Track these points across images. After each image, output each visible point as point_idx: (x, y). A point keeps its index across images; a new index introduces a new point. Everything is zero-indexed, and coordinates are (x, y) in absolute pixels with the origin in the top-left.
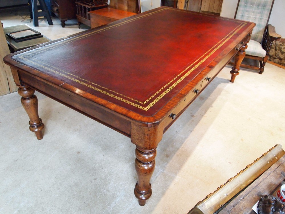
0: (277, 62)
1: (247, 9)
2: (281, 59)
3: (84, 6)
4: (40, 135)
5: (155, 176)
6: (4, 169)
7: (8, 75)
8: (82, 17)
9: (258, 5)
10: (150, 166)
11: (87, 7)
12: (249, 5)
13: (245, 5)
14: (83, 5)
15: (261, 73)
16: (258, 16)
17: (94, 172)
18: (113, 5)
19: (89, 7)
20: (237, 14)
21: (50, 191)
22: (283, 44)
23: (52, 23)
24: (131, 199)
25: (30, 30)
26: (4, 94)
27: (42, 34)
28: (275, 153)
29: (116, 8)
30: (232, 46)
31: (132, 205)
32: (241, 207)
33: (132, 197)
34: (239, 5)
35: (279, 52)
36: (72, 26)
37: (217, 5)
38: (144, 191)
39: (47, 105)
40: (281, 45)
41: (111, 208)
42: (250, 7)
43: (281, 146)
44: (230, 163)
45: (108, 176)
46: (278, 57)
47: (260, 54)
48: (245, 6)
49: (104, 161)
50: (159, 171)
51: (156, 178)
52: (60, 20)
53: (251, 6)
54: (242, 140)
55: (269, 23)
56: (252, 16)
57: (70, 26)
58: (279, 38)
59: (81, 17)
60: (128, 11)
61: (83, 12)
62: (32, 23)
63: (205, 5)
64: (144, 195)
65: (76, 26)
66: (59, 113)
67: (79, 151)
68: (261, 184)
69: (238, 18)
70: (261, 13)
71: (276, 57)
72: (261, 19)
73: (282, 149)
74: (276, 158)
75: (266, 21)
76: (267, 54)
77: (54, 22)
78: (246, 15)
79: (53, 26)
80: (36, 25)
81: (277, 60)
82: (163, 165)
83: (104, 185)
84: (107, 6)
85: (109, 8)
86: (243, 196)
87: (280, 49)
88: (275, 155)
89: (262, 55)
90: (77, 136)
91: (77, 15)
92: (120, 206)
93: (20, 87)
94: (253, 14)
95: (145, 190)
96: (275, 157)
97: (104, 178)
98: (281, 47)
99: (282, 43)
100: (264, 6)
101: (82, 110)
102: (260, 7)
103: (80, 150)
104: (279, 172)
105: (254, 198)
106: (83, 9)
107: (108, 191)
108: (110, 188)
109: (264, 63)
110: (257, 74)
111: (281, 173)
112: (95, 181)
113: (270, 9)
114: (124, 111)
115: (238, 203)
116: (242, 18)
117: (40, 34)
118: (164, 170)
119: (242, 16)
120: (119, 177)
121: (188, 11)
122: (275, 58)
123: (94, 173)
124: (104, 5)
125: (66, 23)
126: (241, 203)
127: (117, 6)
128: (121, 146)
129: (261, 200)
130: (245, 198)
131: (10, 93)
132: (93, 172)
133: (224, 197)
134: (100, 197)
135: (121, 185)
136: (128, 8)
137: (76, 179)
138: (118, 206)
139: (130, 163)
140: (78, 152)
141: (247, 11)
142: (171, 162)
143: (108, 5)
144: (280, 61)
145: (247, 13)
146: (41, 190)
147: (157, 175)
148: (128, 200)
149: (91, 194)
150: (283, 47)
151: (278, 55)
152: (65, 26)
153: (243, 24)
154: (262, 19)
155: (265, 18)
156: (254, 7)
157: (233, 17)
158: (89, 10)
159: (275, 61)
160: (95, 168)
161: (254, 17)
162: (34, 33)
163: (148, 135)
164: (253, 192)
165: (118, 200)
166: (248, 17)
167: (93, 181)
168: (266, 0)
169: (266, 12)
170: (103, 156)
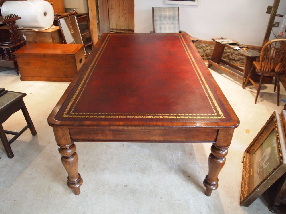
1: (163, 22)
5: (197, 171)
9: (170, 18)
12: (162, 19)
16: (172, 26)
17: (155, 193)
19: (8, 48)
20: (155, 27)
24: (199, 196)
27: (6, 89)
31: (203, 200)
38: (214, 182)
41: (194, 210)
42: (164, 20)
45: (168, 190)
48: (160, 20)
49: (152, 181)
50: (196, 167)
51: (199, 172)
55: (181, 29)
56: (167, 26)
58: (197, 40)
60: (53, 43)
64: (213, 186)
67: (125, 185)
69: (158, 31)
70: (173, 23)
72: (174, 28)
75: (178, 28)
78: (163, 27)
82: (194, 162)
83: (172, 198)
88: (279, 118)
90: (109, 174)
92: (197, 205)
94: (167, 25)
97: (166, 193)
100: (174, 17)
102: (171, 19)
103: (125, 183)
107: (179, 200)
108: (178, 197)
112: (163, 199)
113: (178, 19)
116: (160, 30)
117: (4, 90)
118: (198, 165)
119: (160, 28)
120: (176, 187)
123: (155, 194)
124: (22, 42)
127: (37, 41)
128: (153, 163)
132: (153, 194)
134: (178, 208)
135: (183, 191)
136: (53, 40)
137: (147, 207)
139: (173, 172)
141: (162, 24)
142: (197, 157)
143: (25, 41)
145: (163, 25)
147: (198, 170)
148: (198, 198)
149: (170, 210)
154: (175, 27)
155: (177, 26)
156: (167, 19)
157: (152, 31)
160: (152, 190)
161: (169, 27)
165: (191, 202)
166: (165, 29)
167: (161, 200)
168: (174, 13)
169: (177, 22)
170: (148, 177)
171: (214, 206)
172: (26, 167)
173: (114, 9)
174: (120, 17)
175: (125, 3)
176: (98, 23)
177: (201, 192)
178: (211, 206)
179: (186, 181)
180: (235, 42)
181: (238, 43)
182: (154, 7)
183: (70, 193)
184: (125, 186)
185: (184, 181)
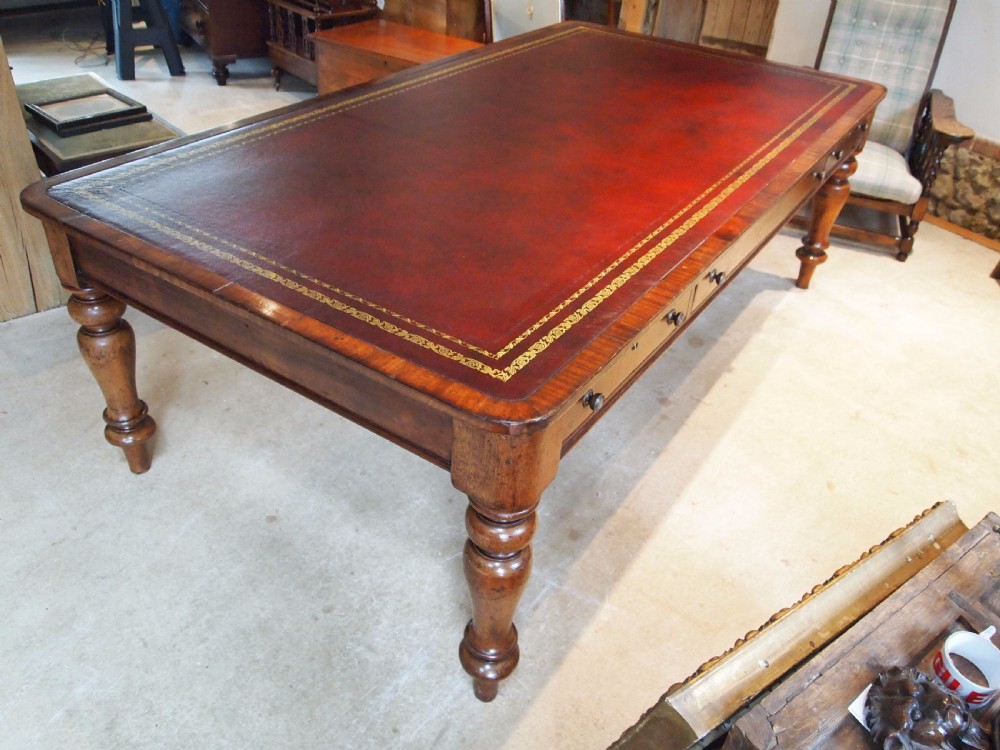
0: (960, 220)
1: (861, 36)
2: (972, 211)
3: (294, 13)
4: (141, 459)
5: (531, 601)
6: (18, 572)
7: (30, 248)
8: (288, 52)
9: (899, 24)
10: (515, 565)
11: (306, 15)
12: (865, 22)
13: (854, 20)
14: (291, 9)
15: (902, 255)
16: (898, 62)
17: (326, 585)
18: (396, 9)
19: (313, 17)
20: (826, 52)
21: (174, 646)
22: (981, 159)
23: (182, 68)
24: (449, 677)
25: (106, 96)
26: (14, 315)
27: (150, 110)
28: (931, 528)
29: (406, 22)
30: (802, 165)
31: (450, 697)
32: (811, 705)
33: (453, 673)
34: (834, 20)
35: (968, 185)
36: (253, 81)
37: (758, 17)
38: (492, 651)
39: (164, 356)
40: (973, 162)
41: (382, 707)
42: (872, 28)
43: (955, 508)
44: (786, 562)
45: (372, 600)
46: (964, 202)
47: (899, 192)
48: (854, 25)
49: (357, 548)
50: (543, 586)
51: (536, 608)
52: (210, 58)
53: (874, 24)
54: (830, 486)
55: (935, 85)
56: (876, 59)
57: (243, 81)
58: (968, 138)
59: (283, 50)
60: (448, 32)
61: (292, 32)
62: (113, 69)
63: (715, 18)
64: (491, 665)
65: (265, 81)
66: (207, 383)
67: (274, 514)
68: (880, 631)
69: (829, 66)
70: (908, 51)
71: (957, 204)
72: (907, 71)
73: (957, 516)
74: (937, 546)
75: (925, 79)
76: (925, 194)
77: (189, 65)
78: (856, 55)
79: (187, 78)
80: (127, 74)
81: (959, 214)
82: (559, 566)
83: (358, 630)
84: (375, 14)
85: (383, 23)
86: (820, 668)
87: (971, 178)
88: (931, 538)
89: (909, 196)
90: (267, 462)
91: (269, 43)
92: (411, 700)
93: (76, 293)
94: (878, 53)
95: (496, 648)
96: (932, 544)
97: (357, 607)
98: (974, 168)
99: (976, 157)
100: (920, 26)
101: (286, 375)
102: (905, 30)
103: (277, 511)
104: (942, 592)
105: (856, 676)
106: (291, 24)
107: (371, 649)
108: (378, 639)
109: (915, 224)
110: (890, 263)
111: (950, 595)
112: (328, 615)
113: (938, 39)
114: (431, 380)
115: (802, 690)
116: (841, 65)
117: (144, 109)
118: (561, 583)
119: (844, 58)
120: (409, 605)
122: (953, 208)
123: (323, 588)
124: (366, 9)
125: (231, 68)
126: (812, 691)
127: (410, 16)
128: (417, 499)
129: (877, 682)
130: (827, 674)
131: (37, 312)
132: (320, 584)
133: (758, 671)
134: (344, 670)
135: (416, 631)
136: (450, 21)
137: (263, 609)
138: (405, 700)
139: (448, 559)
140: (272, 519)
141: (859, 43)
142: (586, 554)
143: (378, 10)
144: (969, 217)
145: (858, 49)
146: (145, 645)
147: (538, 598)
148: (437, 683)
149: (313, 659)
150: (980, 170)
151: (963, 196)
152: (229, 82)
153: (844, 87)
154: (911, 70)
155: (922, 67)
156: (885, 29)
157: (812, 64)
158: (311, 25)
159: (952, 218)
160: (327, 571)
161: (885, 62)
162: (120, 107)
163: (508, 462)
164: (853, 657)
165: (404, 680)
166: (863, 65)
167: (321, 615)
168: (924, 7)
169: (927, 49)
170: (357, 531)
171: (464, 740)
176: (656, 6)
178: (451, 735)
184: (268, 517)
185: (453, 604)
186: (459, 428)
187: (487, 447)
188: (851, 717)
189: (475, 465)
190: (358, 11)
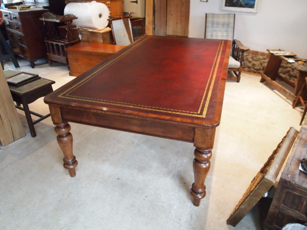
0: (247, 70)
1: (215, 29)
2: (249, 68)
3: (56, 44)
4: (72, 173)
6: (53, 211)
7: (11, 122)
8: (55, 55)
9: (223, 25)
11: (60, 44)
12: (215, 25)
13: (212, 25)
14: (55, 43)
15: (238, 81)
16: (225, 34)
17: (143, 191)
18: (85, 39)
19: (63, 44)
20: (206, 34)
21: (111, 217)
22: (249, 54)
23: (19, 65)
24: (186, 204)
25: (23, 74)
26: (8, 143)
29: (89, 42)
31: (189, 208)
32: (292, 170)
33: (186, 202)
34: (207, 26)
35: (247, 61)
36: (42, 66)
38: (200, 190)
40: (247, 55)
41: (174, 215)
42: (217, 27)
45: (156, 191)
46: (247, 66)
47: (235, 65)
48: (212, 27)
49: (145, 180)
52: (28, 61)
53: (217, 26)
54: (249, 137)
55: (235, 38)
56: (220, 34)
57: (39, 66)
58: (248, 50)
59: (53, 55)
60: (103, 43)
61: (55, 49)
63: (169, 30)
64: (200, 194)
65: (46, 65)
67: (118, 177)
68: (296, 153)
69: (209, 37)
70: (227, 31)
71: (245, 67)
72: (228, 36)
73: (295, 129)
74: (295, 136)
75: (232, 37)
76: (241, 65)
77: (20, 64)
78: (214, 34)
79: (21, 68)
81: (246, 69)
83: (157, 199)
84: (79, 41)
85: (82, 43)
86: (290, 163)
87: (247, 59)
88: (293, 134)
89: (237, 66)
90: (108, 165)
91: (47, 54)
92: (179, 211)
94: (220, 32)
97: (153, 194)
98: (248, 57)
99: (248, 54)
100: (228, 25)
102: (225, 26)
103: (119, 177)
104: (302, 143)
105: (297, 163)
106: (55, 47)
107: (163, 203)
108: (163, 200)
109: (240, 73)
110: (235, 84)
111: (304, 144)
112: (147, 198)
113: (233, 27)
114: (189, 121)
115: (289, 168)
116: (211, 37)
119: (212, 35)
120: (166, 190)
121: (157, 36)
122: (245, 68)
123: (142, 192)
124: (77, 40)
125: (35, 63)
126: (291, 168)
127: (90, 40)
129: (302, 162)
130: (292, 163)
131: (14, 141)
133: (277, 168)
134: (159, 210)
135: (172, 195)
136: (104, 40)
137: (129, 201)
138: (178, 212)
139: (170, 176)
140: (118, 179)
141: (215, 31)
143: (80, 40)
144: (249, 69)
146: (102, 219)
148: (184, 205)
149: (149, 209)
150: (249, 57)
151: (246, 64)
152: (35, 67)
155: (231, 35)
156: (220, 26)
157: (203, 37)
158: (62, 47)
159: (245, 70)
160: (141, 188)
161: (222, 34)
164: (294, 160)
165: (175, 207)
166: (217, 36)
167: (145, 198)
168: (228, 20)
169: (231, 30)
170: (143, 176)
171: (197, 217)
172: (42, 146)
173: (172, 15)
174: (177, 23)
175: (183, 8)
176: (154, 29)
177: (190, 201)
178: (194, 216)
179: (179, 187)
180: (292, 55)
181: (296, 56)
182: (207, 13)
183: (67, 174)
186: (197, 131)
187: (205, 134)
188: (300, 171)
189: (201, 139)
190: (75, 41)
